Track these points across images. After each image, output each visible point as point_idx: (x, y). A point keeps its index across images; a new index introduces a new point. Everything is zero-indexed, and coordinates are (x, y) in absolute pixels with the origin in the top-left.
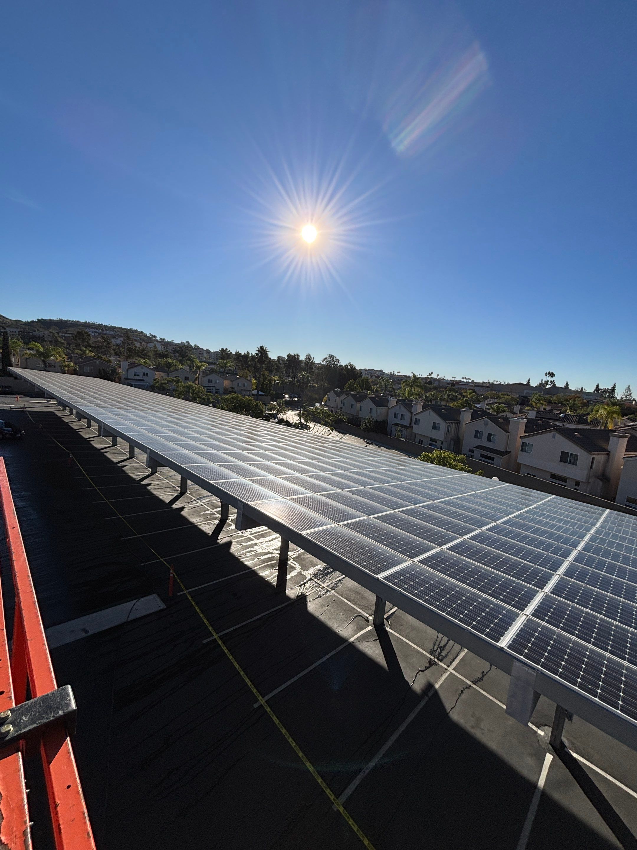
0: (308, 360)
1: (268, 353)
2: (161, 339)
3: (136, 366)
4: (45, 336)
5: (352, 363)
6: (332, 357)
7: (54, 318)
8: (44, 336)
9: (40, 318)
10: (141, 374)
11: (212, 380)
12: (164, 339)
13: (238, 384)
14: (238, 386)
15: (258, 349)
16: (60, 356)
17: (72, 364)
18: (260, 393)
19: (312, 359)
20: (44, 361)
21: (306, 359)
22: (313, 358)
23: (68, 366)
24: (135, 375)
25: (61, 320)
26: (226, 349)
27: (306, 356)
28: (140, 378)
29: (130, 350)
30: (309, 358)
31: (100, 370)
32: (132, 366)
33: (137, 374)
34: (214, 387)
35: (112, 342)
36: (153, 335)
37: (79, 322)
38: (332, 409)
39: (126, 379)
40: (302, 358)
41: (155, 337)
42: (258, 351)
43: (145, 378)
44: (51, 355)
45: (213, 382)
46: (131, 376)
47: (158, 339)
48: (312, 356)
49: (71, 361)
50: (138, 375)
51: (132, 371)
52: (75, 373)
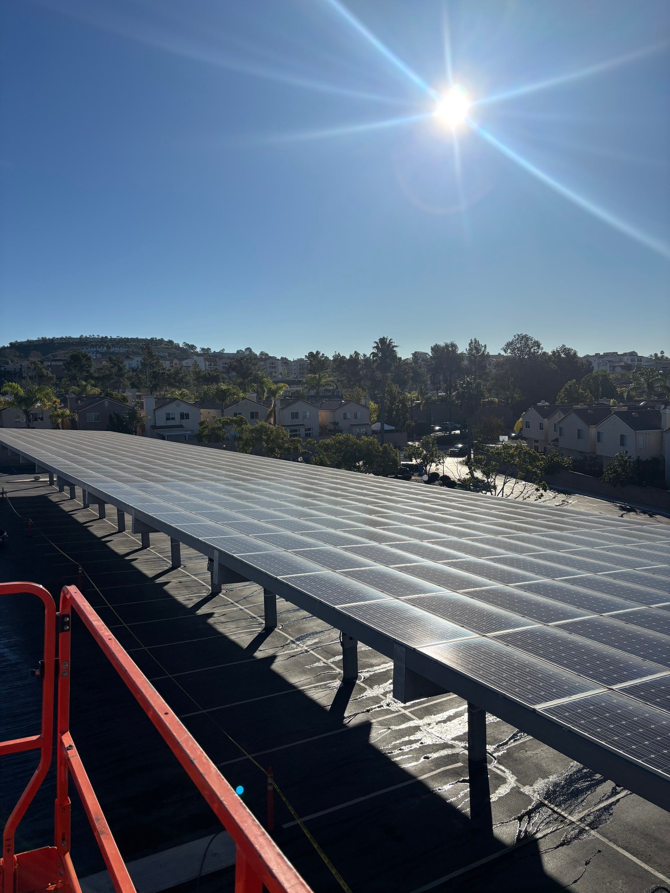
0: (474, 351)
1: (395, 349)
2: (203, 349)
3: (169, 403)
4: (23, 370)
5: (567, 346)
6: (524, 339)
7: (34, 338)
8: (21, 369)
9: (13, 341)
10: (178, 417)
11: (297, 413)
12: (209, 349)
13: (345, 414)
14: (345, 418)
15: (375, 345)
16: (49, 400)
17: (68, 412)
18: (387, 427)
19: (483, 349)
20: (26, 412)
21: (471, 349)
22: (485, 346)
23: (62, 415)
24: (168, 419)
25: (44, 339)
26: (318, 353)
27: (470, 346)
28: (177, 422)
29: (155, 376)
30: (475, 346)
31: (111, 416)
32: (162, 402)
33: (171, 417)
34: (303, 425)
35: (125, 366)
36: (190, 343)
37: (70, 338)
38: (537, 444)
39: (154, 427)
40: (463, 348)
41: (193, 347)
42: (377, 347)
43: (184, 422)
44: (37, 400)
45: (300, 416)
46: (161, 422)
47: (198, 350)
48: (482, 343)
49: (65, 407)
50: (173, 419)
51: (161, 414)
52: (74, 426)
